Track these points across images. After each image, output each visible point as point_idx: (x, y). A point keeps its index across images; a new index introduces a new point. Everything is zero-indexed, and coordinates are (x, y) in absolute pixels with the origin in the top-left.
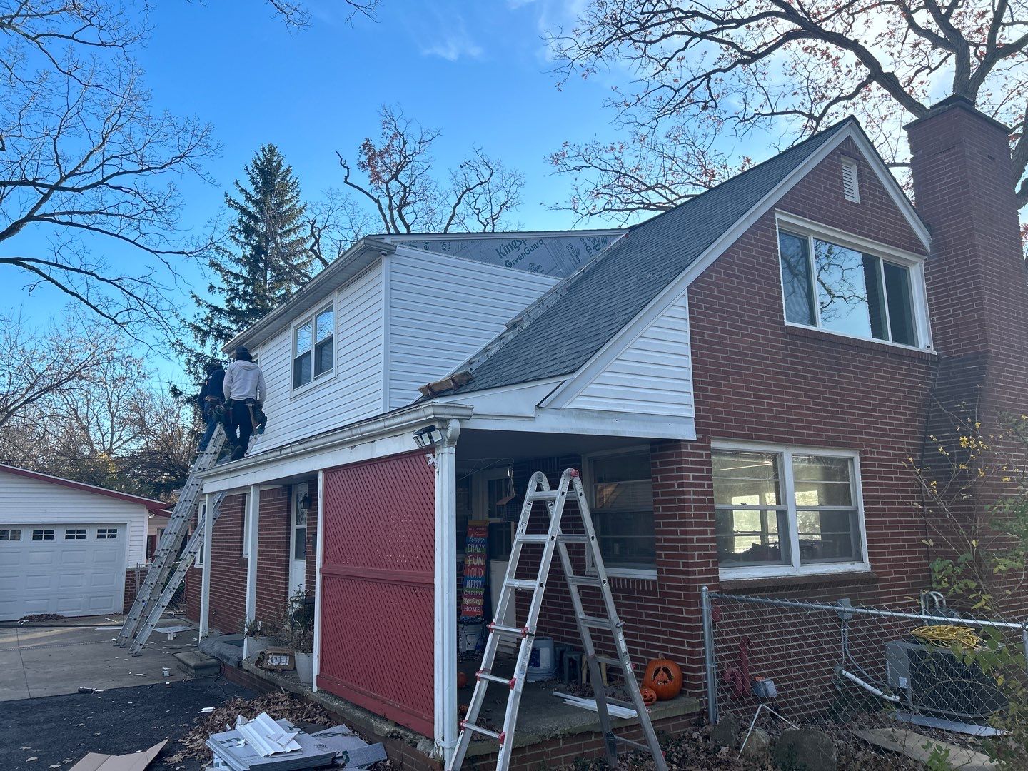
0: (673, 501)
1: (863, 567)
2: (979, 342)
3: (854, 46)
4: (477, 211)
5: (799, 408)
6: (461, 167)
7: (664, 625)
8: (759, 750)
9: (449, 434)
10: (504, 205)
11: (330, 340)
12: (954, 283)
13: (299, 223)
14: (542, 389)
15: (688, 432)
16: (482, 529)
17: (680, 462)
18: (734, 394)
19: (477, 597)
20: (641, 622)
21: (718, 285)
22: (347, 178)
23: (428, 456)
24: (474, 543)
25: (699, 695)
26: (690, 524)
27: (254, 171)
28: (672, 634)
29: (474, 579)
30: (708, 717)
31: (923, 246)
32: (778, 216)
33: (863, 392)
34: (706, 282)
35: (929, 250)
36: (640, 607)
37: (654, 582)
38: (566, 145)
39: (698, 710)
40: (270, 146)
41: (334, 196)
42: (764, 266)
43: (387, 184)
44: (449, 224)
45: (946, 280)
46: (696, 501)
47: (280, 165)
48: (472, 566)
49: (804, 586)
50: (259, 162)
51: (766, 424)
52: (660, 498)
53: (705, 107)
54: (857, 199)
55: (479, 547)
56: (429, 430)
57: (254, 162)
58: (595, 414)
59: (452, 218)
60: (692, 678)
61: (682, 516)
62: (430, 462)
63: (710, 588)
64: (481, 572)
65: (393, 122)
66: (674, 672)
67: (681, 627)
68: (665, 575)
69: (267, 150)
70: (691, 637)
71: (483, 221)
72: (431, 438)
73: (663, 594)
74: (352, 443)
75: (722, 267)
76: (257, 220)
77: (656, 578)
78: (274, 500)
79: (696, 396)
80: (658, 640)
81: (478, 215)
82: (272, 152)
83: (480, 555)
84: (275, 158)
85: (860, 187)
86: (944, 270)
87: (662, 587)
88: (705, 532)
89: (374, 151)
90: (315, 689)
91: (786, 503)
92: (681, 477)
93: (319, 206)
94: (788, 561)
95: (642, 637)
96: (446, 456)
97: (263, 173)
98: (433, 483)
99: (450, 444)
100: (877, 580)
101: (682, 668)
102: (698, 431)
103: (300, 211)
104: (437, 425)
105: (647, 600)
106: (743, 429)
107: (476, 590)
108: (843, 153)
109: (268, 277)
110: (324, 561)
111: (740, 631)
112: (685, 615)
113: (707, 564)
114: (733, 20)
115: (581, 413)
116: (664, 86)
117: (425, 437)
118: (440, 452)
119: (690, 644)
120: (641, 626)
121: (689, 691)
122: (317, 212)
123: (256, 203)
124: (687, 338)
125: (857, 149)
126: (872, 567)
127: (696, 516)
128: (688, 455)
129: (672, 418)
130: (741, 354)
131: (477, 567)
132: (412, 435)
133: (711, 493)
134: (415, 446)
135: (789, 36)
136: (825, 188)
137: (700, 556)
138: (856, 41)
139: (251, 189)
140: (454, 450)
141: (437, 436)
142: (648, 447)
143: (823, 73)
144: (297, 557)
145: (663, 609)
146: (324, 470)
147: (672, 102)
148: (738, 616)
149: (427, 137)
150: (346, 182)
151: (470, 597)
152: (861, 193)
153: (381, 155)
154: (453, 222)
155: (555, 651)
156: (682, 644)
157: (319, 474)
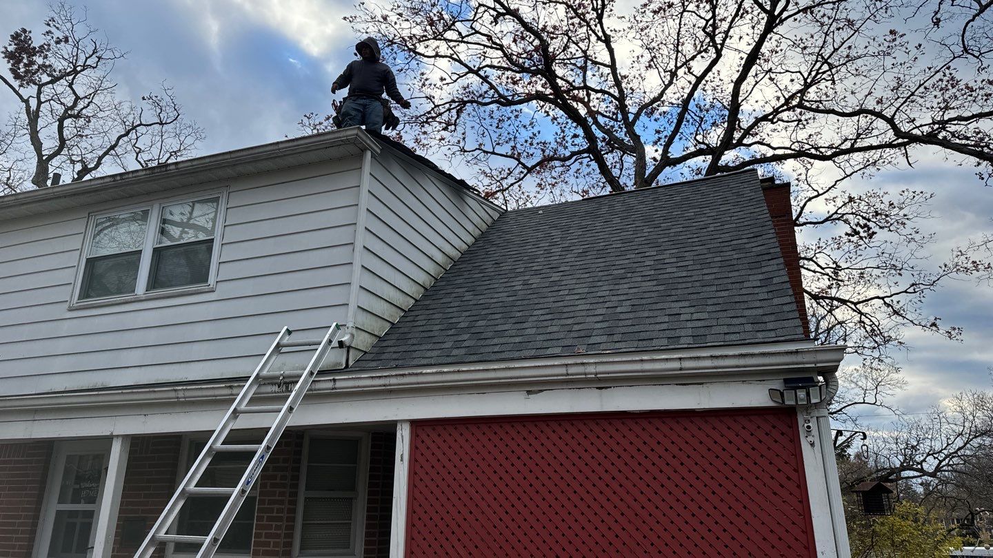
11: (203, 246)
59: (113, 147)
154: (111, 152)
157: (399, 427)
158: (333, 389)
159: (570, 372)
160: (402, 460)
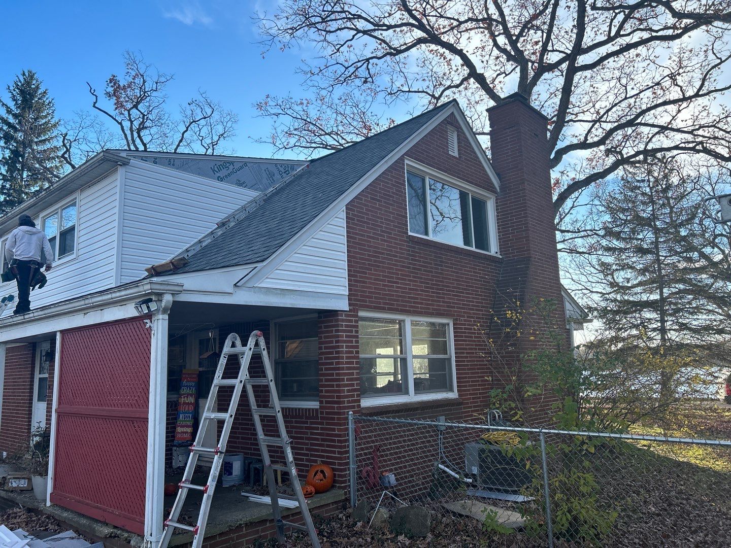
0: (332, 353)
1: (453, 395)
2: (526, 251)
3: (460, 53)
4: (201, 138)
5: (416, 290)
6: (189, 104)
7: (323, 440)
8: (382, 522)
9: (163, 304)
10: (222, 135)
11: (72, 229)
12: (513, 213)
13: (53, 135)
14: (239, 272)
15: (343, 305)
16: (194, 376)
17: (338, 326)
18: (375, 280)
19: (188, 426)
20: (308, 439)
21: (365, 205)
22: (95, 103)
23: (145, 321)
24: (186, 386)
25: (345, 488)
26: (343, 369)
27: (14, 91)
28: (328, 446)
29: (186, 413)
30: (350, 503)
31: (496, 188)
32: (406, 162)
33: (456, 280)
34: (358, 203)
35: (499, 190)
36: (307, 428)
37: (317, 410)
38: (268, 97)
39: (343, 498)
40: (30, 72)
41: (84, 117)
42: (397, 195)
43: (129, 111)
44: (178, 146)
45: (507, 211)
46: (347, 352)
47: (38, 88)
48: (185, 403)
49: (416, 409)
50: (19, 84)
51: (395, 300)
52: (324, 350)
53: (365, 82)
54: (456, 154)
55: (190, 389)
56: (147, 302)
57: (15, 83)
58: (279, 292)
59: (181, 141)
60: (340, 476)
61: (338, 363)
62: (148, 326)
63: (354, 412)
64: (192, 408)
65: (135, 65)
66: (328, 472)
67: (334, 441)
68: (324, 405)
69: (27, 74)
70: (340, 447)
71: (206, 145)
72: (148, 307)
73: (322, 418)
74: (85, 310)
75: (369, 193)
76: (16, 130)
77: (318, 407)
78: (21, 355)
79: (349, 280)
80: (317, 450)
81: (201, 141)
82: (32, 77)
83: (191, 395)
84: (34, 82)
85: (459, 146)
86: (506, 204)
87: (322, 413)
88: (352, 374)
89: (119, 85)
90: (48, 504)
91: (406, 353)
92: (338, 336)
93: (71, 123)
94: (407, 393)
95: (307, 449)
96: (160, 322)
97: (22, 92)
98: (150, 342)
99: (164, 312)
100: (461, 404)
101: (333, 469)
102: (350, 305)
103: (55, 126)
104: (153, 298)
105: (312, 423)
106: (380, 303)
107: (187, 421)
108: (449, 123)
109: (25, 176)
110: (60, 403)
111: (373, 442)
112: (337, 432)
113: (353, 396)
114: (384, 25)
115: (268, 291)
116: (338, 63)
117: (144, 307)
118: (156, 318)
119: (339, 453)
120: (307, 441)
121: (338, 485)
122: (69, 128)
123: (15, 116)
124: (344, 240)
125: (457, 121)
126: (459, 395)
127: (347, 363)
128: (343, 320)
129: (334, 296)
130: (380, 253)
131: (188, 404)
132: (133, 305)
133: (357, 347)
134: (136, 314)
135: (420, 41)
136: (437, 145)
137: (348, 391)
138: (462, 50)
139: (11, 104)
140: (167, 317)
141: (153, 306)
142: (316, 315)
143: (441, 69)
144: (39, 400)
145: (322, 429)
146: (63, 332)
147: (343, 76)
148: (372, 431)
149: (163, 79)
150: (94, 106)
151: (182, 426)
152: (459, 150)
153: (124, 88)
154: (181, 144)
155: (244, 463)
156: (334, 452)
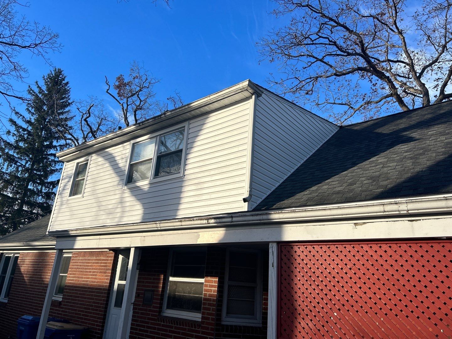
157: (270, 245)
158: (231, 222)
159: (386, 210)
160: (273, 266)
